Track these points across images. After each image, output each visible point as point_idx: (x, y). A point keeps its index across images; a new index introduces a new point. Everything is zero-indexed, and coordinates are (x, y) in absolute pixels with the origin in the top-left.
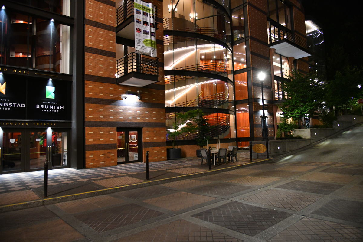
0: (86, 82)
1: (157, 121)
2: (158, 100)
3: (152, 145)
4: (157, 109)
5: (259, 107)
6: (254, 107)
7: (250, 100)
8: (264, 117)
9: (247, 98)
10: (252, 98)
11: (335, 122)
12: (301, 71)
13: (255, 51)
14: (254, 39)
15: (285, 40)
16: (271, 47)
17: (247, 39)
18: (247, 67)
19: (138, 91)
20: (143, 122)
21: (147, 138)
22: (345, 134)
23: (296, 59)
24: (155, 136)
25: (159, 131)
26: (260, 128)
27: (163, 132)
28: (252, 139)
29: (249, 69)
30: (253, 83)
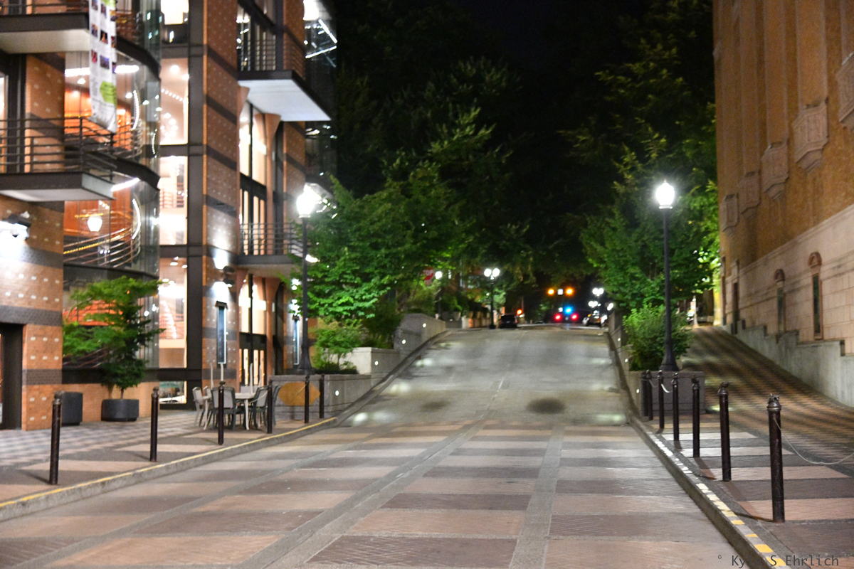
1: (49, 308)
2: (52, 243)
3: (40, 377)
4: (50, 270)
5: (215, 275)
6: (204, 273)
7: (193, 251)
8: (221, 306)
9: (185, 242)
10: (199, 245)
11: (399, 332)
12: (291, 160)
13: (213, 95)
14: (212, 54)
15: (290, 73)
16: (243, 84)
17: (194, 51)
18: (190, 144)
19: (26, 215)
20: (28, 307)
21: (33, 358)
22: (422, 366)
23: (282, 123)
24: (45, 352)
25: (52, 337)
26: (214, 341)
27: (57, 340)
28: (193, 374)
29: (194, 150)
30: (207, 197)
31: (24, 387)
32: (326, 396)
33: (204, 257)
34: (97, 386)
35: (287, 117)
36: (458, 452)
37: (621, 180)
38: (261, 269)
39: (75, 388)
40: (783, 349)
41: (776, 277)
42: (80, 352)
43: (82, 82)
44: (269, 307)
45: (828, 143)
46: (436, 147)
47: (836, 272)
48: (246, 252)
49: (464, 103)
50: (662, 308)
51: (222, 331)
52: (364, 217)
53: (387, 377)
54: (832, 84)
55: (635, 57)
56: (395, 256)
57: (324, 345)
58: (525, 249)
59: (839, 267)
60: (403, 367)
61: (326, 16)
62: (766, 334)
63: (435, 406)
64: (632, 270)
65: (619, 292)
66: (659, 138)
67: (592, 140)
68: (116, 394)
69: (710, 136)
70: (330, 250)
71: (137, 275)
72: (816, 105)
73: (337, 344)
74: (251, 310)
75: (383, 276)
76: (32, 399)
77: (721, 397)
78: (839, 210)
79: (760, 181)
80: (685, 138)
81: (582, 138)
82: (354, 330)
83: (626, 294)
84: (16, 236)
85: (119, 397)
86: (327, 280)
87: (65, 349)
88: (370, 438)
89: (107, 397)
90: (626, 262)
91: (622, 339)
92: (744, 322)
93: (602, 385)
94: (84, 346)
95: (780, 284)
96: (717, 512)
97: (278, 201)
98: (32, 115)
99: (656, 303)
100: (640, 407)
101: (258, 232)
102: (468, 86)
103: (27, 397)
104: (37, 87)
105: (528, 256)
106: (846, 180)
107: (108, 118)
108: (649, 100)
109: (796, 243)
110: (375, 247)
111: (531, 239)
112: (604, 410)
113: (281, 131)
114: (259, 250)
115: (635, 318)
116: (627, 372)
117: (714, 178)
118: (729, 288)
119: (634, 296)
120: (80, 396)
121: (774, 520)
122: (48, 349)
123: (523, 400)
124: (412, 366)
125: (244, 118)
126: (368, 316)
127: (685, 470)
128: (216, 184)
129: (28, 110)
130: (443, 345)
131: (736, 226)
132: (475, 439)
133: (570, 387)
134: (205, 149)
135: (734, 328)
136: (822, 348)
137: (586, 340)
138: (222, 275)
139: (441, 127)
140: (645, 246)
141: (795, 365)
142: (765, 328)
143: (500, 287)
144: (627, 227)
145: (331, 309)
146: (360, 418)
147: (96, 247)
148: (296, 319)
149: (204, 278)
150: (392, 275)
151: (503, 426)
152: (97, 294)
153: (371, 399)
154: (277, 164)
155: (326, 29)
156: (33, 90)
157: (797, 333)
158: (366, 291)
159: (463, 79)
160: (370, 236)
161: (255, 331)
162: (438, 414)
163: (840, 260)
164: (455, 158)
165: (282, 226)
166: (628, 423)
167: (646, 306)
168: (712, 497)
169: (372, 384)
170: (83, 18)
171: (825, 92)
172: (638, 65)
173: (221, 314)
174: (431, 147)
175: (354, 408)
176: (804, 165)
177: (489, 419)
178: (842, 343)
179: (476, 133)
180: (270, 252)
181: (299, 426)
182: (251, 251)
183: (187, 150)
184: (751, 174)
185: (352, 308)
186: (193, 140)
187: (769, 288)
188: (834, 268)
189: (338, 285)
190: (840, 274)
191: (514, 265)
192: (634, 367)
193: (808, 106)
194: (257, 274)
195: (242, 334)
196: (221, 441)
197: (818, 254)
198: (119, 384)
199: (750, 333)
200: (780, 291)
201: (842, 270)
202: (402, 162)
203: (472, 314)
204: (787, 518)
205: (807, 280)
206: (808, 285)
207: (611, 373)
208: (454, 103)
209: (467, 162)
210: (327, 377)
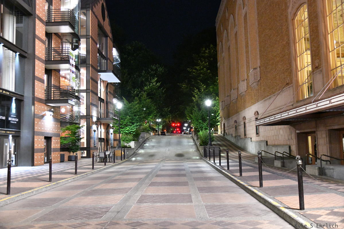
0: (35, 102)
1: (57, 133)
2: (58, 116)
3: (55, 150)
4: (57, 123)
5: (93, 123)
6: (91, 123)
7: (88, 117)
8: (95, 131)
9: (85, 114)
10: (90, 115)
11: (140, 137)
12: (110, 93)
13: (92, 77)
14: (92, 66)
15: (112, 71)
16: (99, 73)
17: (88, 66)
18: (87, 89)
19: (53, 110)
20: (53, 132)
21: (54, 145)
22: (146, 146)
23: (108, 83)
24: (56, 144)
25: (58, 140)
26: (93, 140)
27: (59, 141)
28: (88, 149)
29: (88, 91)
30: (91, 103)
31: (52, 153)
32: (125, 154)
33: (91, 119)
34: (67, 152)
35: (109, 82)
36: (164, 166)
37: (194, 97)
38: (103, 121)
39: (62, 153)
40: (237, 140)
41: (235, 122)
42: (64, 144)
43: (63, 75)
44: (105, 131)
45: (247, 90)
46: (146, 88)
47: (249, 121)
48: (100, 117)
49: (153, 76)
50: (207, 130)
51: (95, 137)
52: (132, 108)
53: (138, 148)
54: (248, 76)
55: (198, 65)
56: (140, 118)
57: (123, 141)
58: (169, 115)
59: (250, 120)
60: (141, 146)
61: (118, 54)
62: (232, 136)
63: (152, 156)
64: (200, 121)
65: (197, 126)
66: (204, 86)
67: (186, 86)
68: (72, 154)
69: (217, 85)
70: (124, 116)
71: (76, 124)
72: (244, 81)
73: (127, 140)
74: (101, 132)
75: (137, 123)
76: (54, 156)
77: (227, 151)
78: (250, 107)
79: (230, 98)
80: (210, 86)
81: (184, 86)
82: (130, 137)
83: (198, 127)
84: (51, 115)
85: (72, 155)
86: (123, 124)
87: (61, 143)
88: (139, 164)
89: (69, 155)
90: (198, 119)
91: (197, 138)
92: (226, 133)
93: (192, 150)
94: (65, 142)
95: (236, 124)
96: (228, 175)
97: (107, 103)
98: (53, 84)
99: (206, 129)
100: (203, 155)
101: (102, 111)
102: (154, 72)
103: (53, 155)
104: (54, 77)
105: (170, 116)
106: (251, 99)
107: (74, 86)
108: (201, 76)
109: (239, 114)
110: (135, 116)
111: (171, 112)
112: (194, 156)
113: (108, 85)
114: (103, 116)
115: (201, 133)
116: (199, 146)
117: (218, 96)
118: (222, 124)
119: (200, 127)
120: (64, 155)
121: (240, 176)
122: (57, 143)
123: (173, 154)
124: (143, 146)
125: (99, 82)
126: (134, 133)
127: (218, 168)
128: (93, 100)
129: (52, 83)
130: (150, 140)
131: (224, 109)
132: (165, 163)
133: (185, 150)
134: (91, 91)
135: (224, 135)
136: (246, 140)
137: (187, 138)
138: (95, 123)
139: (147, 83)
140: (203, 115)
141: (239, 144)
142: (232, 135)
143: (161, 124)
144: (198, 110)
145: (124, 132)
146: (134, 159)
147: (66, 117)
148: (112, 134)
149: (91, 124)
150: (139, 123)
151: (170, 160)
152: (68, 129)
153: (135, 154)
154: (107, 93)
155: (117, 57)
156: (53, 78)
157: (240, 136)
158: (133, 127)
159: (152, 70)
160: (134, 113)
161: (102, 137)
162: (153, 158)
163: (250, 118)
164: (150, 91)
165: (108, 110)
166: (200, 159)
167: (203, 130)
168: (226, 173)
169: (135, 151)
170: (68, 61)
171: (246, 78)
172: (198, 67)
173: (95, 133)
174: (144, 88)
175: (132, 157)
176: (241, 95)
177: (166, 159)
178: (251, 138)
179: (156, 84)
180: (105, 117)
181: (120, 161)
182: (101, 117)
183: (87, 91)
184: (228, 96)
185: (130, 131)
186: (87, 88)
187: (233, 125)
188: (249, 120)
189: (126, 125)
190: (251, 122)
191: (166, 119)
192: (201, 145)
193: (242, 81)
194: (103, 122)
195: (99, 138)
196: (105, 165)
197: (245, 117)
198: (72, 152)
199: (228, 136)
200: (236, 125)
201: (251, 121)
202: (137, 92)
203: (153, 132)
204: (243, 175)
205: (243, 123)
206: (243, 124)
207: (194, 147)
208: (150, 76)
209: (154, 92)
210: (126, 149)
